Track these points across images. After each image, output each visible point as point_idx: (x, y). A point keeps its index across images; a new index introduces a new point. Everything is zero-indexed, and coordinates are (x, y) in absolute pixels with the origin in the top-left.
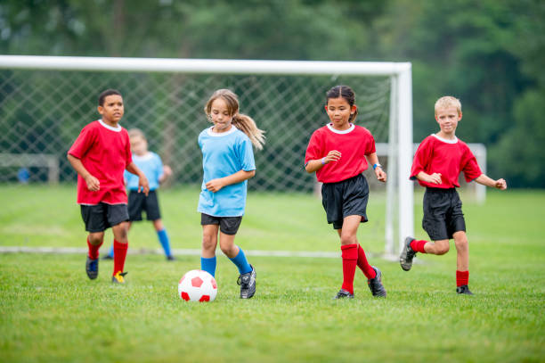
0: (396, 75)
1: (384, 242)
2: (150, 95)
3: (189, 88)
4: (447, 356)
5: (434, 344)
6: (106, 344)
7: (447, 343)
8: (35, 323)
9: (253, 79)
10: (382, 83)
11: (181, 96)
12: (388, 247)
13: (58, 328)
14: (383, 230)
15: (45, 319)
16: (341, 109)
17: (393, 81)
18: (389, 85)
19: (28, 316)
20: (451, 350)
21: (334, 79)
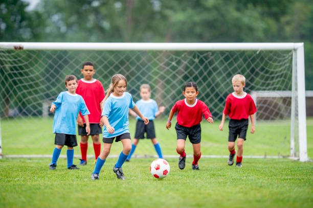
0: (295, 50)
1: (290, 149)
10: (287, 55)
11: (167, 64)
12: (292, 152)
14: (289, 142)
16: (193, 92)
17: (294, 53)
18: (292, 56)
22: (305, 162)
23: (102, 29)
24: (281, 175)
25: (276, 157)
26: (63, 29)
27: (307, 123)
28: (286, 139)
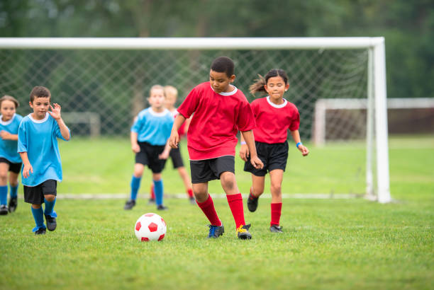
0: (372, 48)
1: (365, 185)
2: (169, 68)
3: (201, 62)
4: (407, 286)
5: (398, 275)
6: (131, 280)
7: (408, 275)
8: (73, 262)
9: (254, 53)
10: (359, 55)
11: (195, 68)
12: (369, 189)
13: (93, 267)
14: (364, 175)
15: (82, 259)
16: (279, 85)
17: (370, 53)
18: (367, 56)
19: (69, 256)
20: (412, 281)
21: (321, 52)
22: (386, 204)
23: (107, 14)
24: (350, 223)
25: (346, 196)
26: (53, 12)
27: (389, 145)
28: (360, 171)
